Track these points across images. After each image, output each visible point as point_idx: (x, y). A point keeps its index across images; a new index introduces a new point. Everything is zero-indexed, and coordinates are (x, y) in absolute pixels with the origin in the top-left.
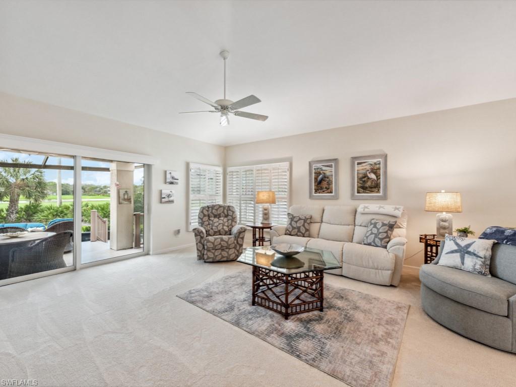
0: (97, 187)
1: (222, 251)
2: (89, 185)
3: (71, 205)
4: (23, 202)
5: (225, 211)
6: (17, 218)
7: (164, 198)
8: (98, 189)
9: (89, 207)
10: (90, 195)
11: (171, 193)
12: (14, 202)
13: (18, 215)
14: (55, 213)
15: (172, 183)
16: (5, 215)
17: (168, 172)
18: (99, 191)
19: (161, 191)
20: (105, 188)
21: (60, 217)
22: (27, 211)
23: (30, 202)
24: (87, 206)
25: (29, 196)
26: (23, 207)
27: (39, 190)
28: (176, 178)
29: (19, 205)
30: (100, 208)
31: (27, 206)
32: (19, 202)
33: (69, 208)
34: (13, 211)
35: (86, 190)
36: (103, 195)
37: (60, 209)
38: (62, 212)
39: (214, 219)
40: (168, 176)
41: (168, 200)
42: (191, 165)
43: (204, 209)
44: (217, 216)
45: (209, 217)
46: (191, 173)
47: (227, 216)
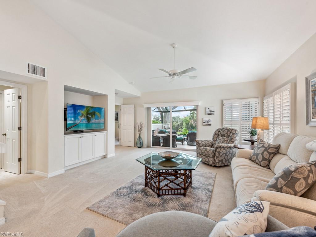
1: (206, 157)
5: (229, 132)
7: (205, 123)
11: (209, 120)
15: (210, 114)
17: (207, 108)
19: (203, 119)
28: (212, 111)
39: (220, 138)
40: (208, 110)
41: (207, 124)
42: (224, 102)
43: (217, 130)
44: (223, 136)
45: (218, 135)
46: (224, 107)
47: (229, 136)
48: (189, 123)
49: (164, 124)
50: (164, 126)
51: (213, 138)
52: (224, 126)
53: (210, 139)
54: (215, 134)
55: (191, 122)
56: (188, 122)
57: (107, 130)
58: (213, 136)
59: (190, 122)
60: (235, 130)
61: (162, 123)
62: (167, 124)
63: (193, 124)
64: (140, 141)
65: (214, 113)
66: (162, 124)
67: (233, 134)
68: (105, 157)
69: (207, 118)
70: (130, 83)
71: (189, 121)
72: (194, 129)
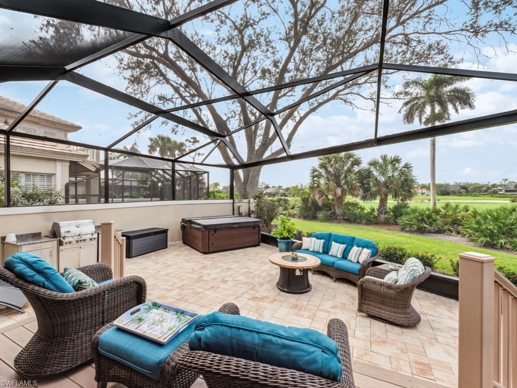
0: (482, 187)
2: (472, 185)
3: (443, 208)
4: (391, 203)
6: (386, 219)
8: (484, 188)
9: (470, 212)
10: (473, 196)
12: (383, 202)
13: (386, 216)
14: (420, 218)
16: (376, 215)
18: (486, 191)
20: (494, 187)
21: (426, 224)
22: (395, 212)
23: (398, 202)
24: (467, 211)
25: (395, 196)
26: (391, 207)
27: (406, 188)
29: (388, 205)
30: (489, 217)
31: (395, 206)
32: (388, 201)
33: (440, 211)
34: (382, 211)
35: (469, 189)
36: (492, 196)
37: (427, 212)
38: (429, 217)
48: (310, 199)
49: (236, 201)
50: (236, 205)
61: (232, 197)
63: (318, 201)
66: (231, 201)
72: (321, 211)
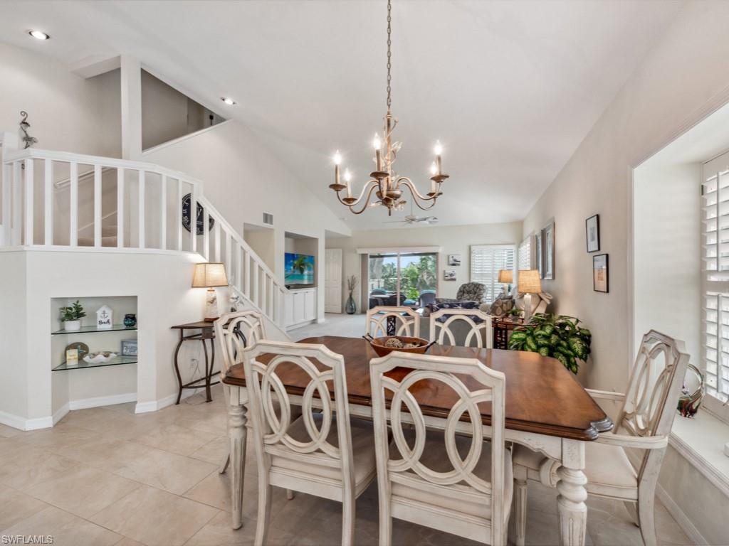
5: (476, 288)
7: (447, 276)
11: (453, 273)
15: (454, 265)
17: (450, 256)
19: (445, 271)
28: (458, 260)
39: (465, 295)
40: (451, 259)
41: (451, 278)
42: (473, 248)
43: (463, 286)
44: (469, 292)
45: (464, 292)
46: (472, 255)
47: (475, 293)
51: (458, 296)
52: (472, 281)
53: (454, 297)
54: (460, 291)
55: (423, 276)
56: (416, 277)
57: (317, 286)
58: (458, 293)
59: (420, 276)
60: (483, 285)
62: (377, 280)
64: (351, 304)
65: (461, 263)
67: (480, 290)
68: (314, 322)
69: (450, 270)
70: (340, 219)
71: (418, 275)
